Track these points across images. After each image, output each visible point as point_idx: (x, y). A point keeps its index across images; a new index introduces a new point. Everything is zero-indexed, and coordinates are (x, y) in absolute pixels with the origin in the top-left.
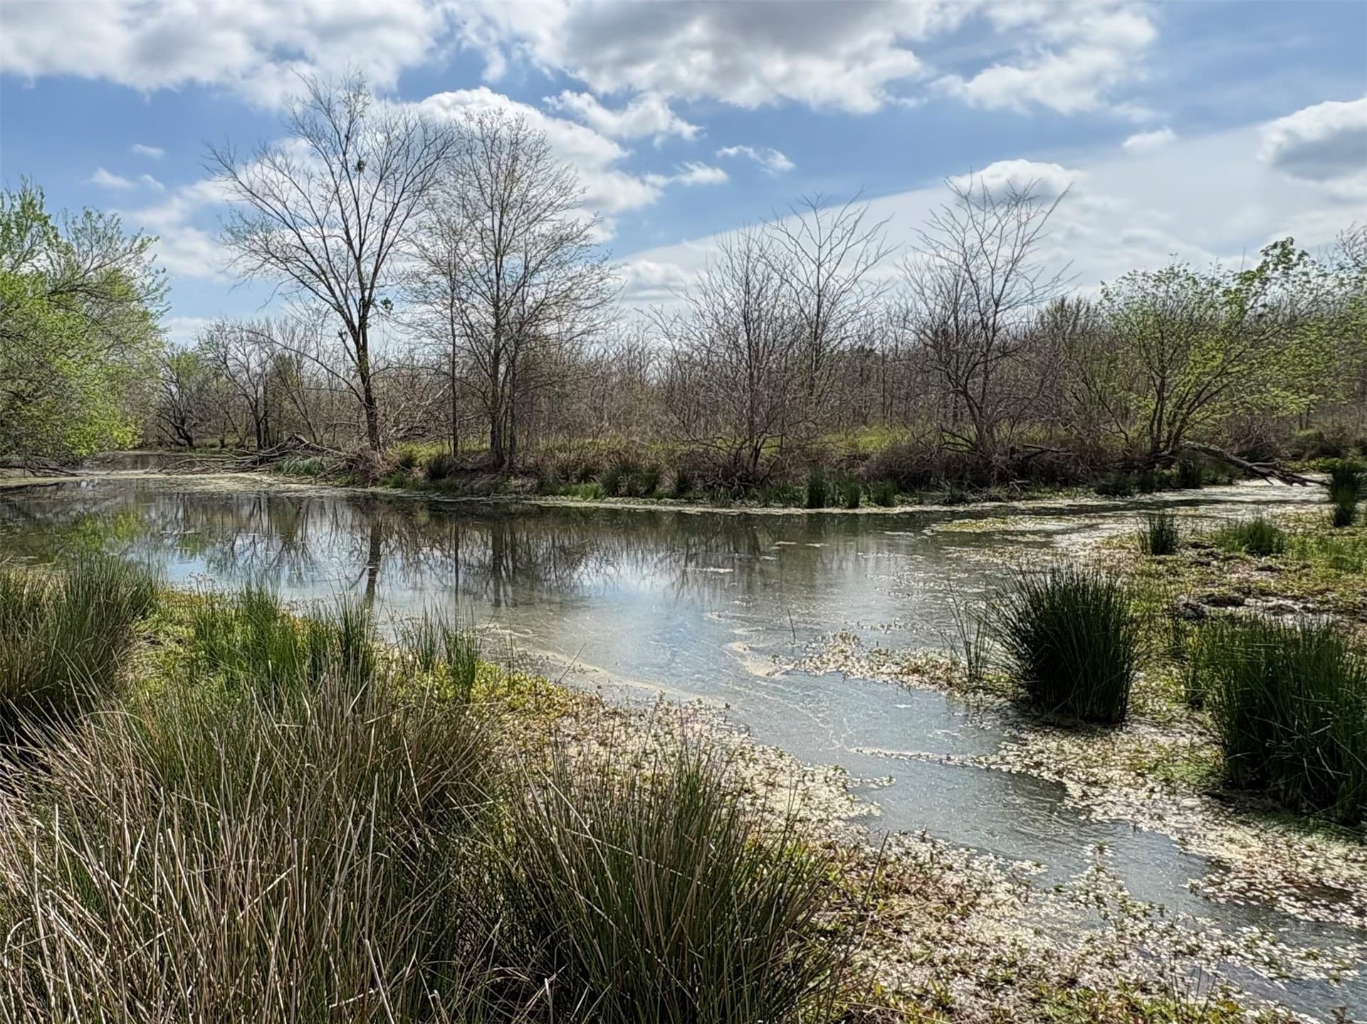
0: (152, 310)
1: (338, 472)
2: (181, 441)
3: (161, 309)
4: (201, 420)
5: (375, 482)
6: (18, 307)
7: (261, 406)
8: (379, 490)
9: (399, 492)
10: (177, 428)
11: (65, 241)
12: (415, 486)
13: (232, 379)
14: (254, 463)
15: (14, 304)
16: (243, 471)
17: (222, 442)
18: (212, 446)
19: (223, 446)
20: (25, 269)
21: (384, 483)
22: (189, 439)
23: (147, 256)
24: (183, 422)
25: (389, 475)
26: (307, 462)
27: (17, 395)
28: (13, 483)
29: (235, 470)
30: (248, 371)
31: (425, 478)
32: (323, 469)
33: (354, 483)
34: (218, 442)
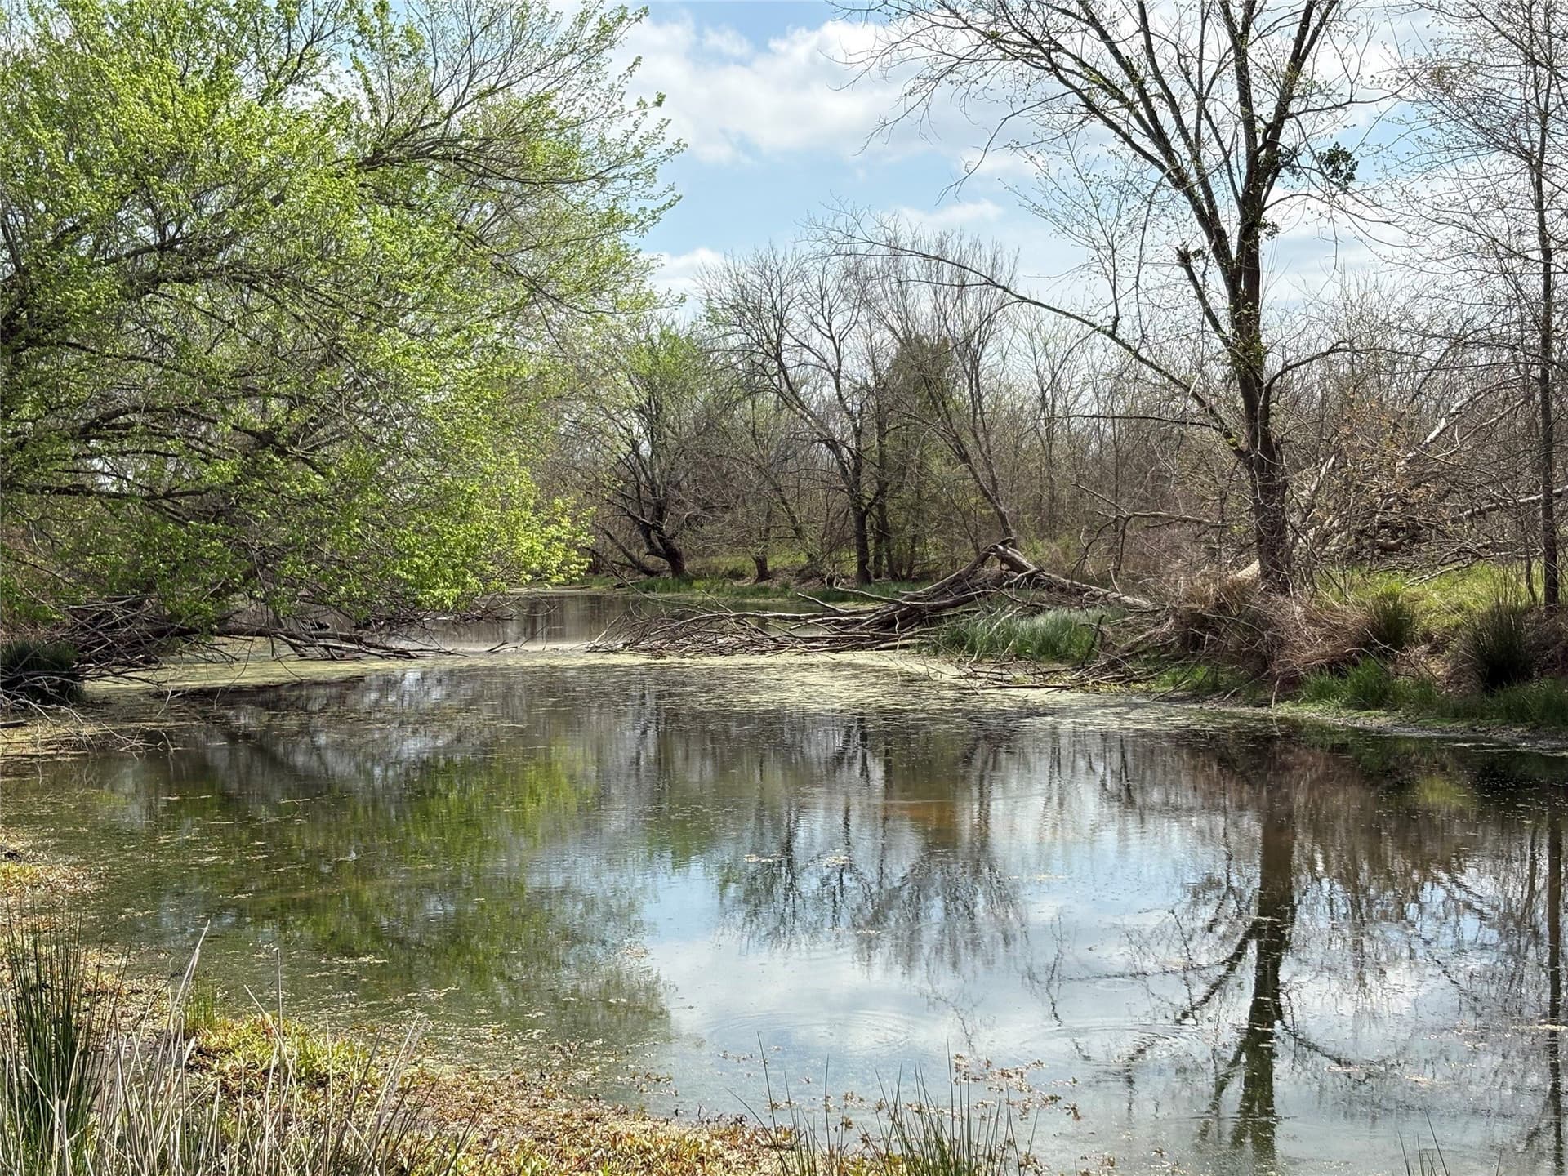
0: (629, 206)
1: (1160, 656)
2: (650, 561)
3: (651, 205)
4: (707, 507)
5: (1291, 687)
6: (278, 200)
7: (868, 471)
8: (1309, 712)
9: (1378, 720)
10: (646, 529)
11: (402, 21)
12: (1425, 700)
13: (791, 397)
14: (888, 624)
15: (269, 193)
16: (859, 645)
17: (761, 563)
18: (736, 575)
19: (763, 574)
20: (301, 98)
21: (1322, 694)
22: (674, 557)
23: (615, 61)
24: (660, 511)
25: (1337, 666)
26: (1040, 621)
27: (265, 439)
28: (249, 676)
29: (836, 644)
30: (837, 376)
31: (1455, 678)
32: (1105, 645)
33: (1215, 688)
34: (750, 565)
